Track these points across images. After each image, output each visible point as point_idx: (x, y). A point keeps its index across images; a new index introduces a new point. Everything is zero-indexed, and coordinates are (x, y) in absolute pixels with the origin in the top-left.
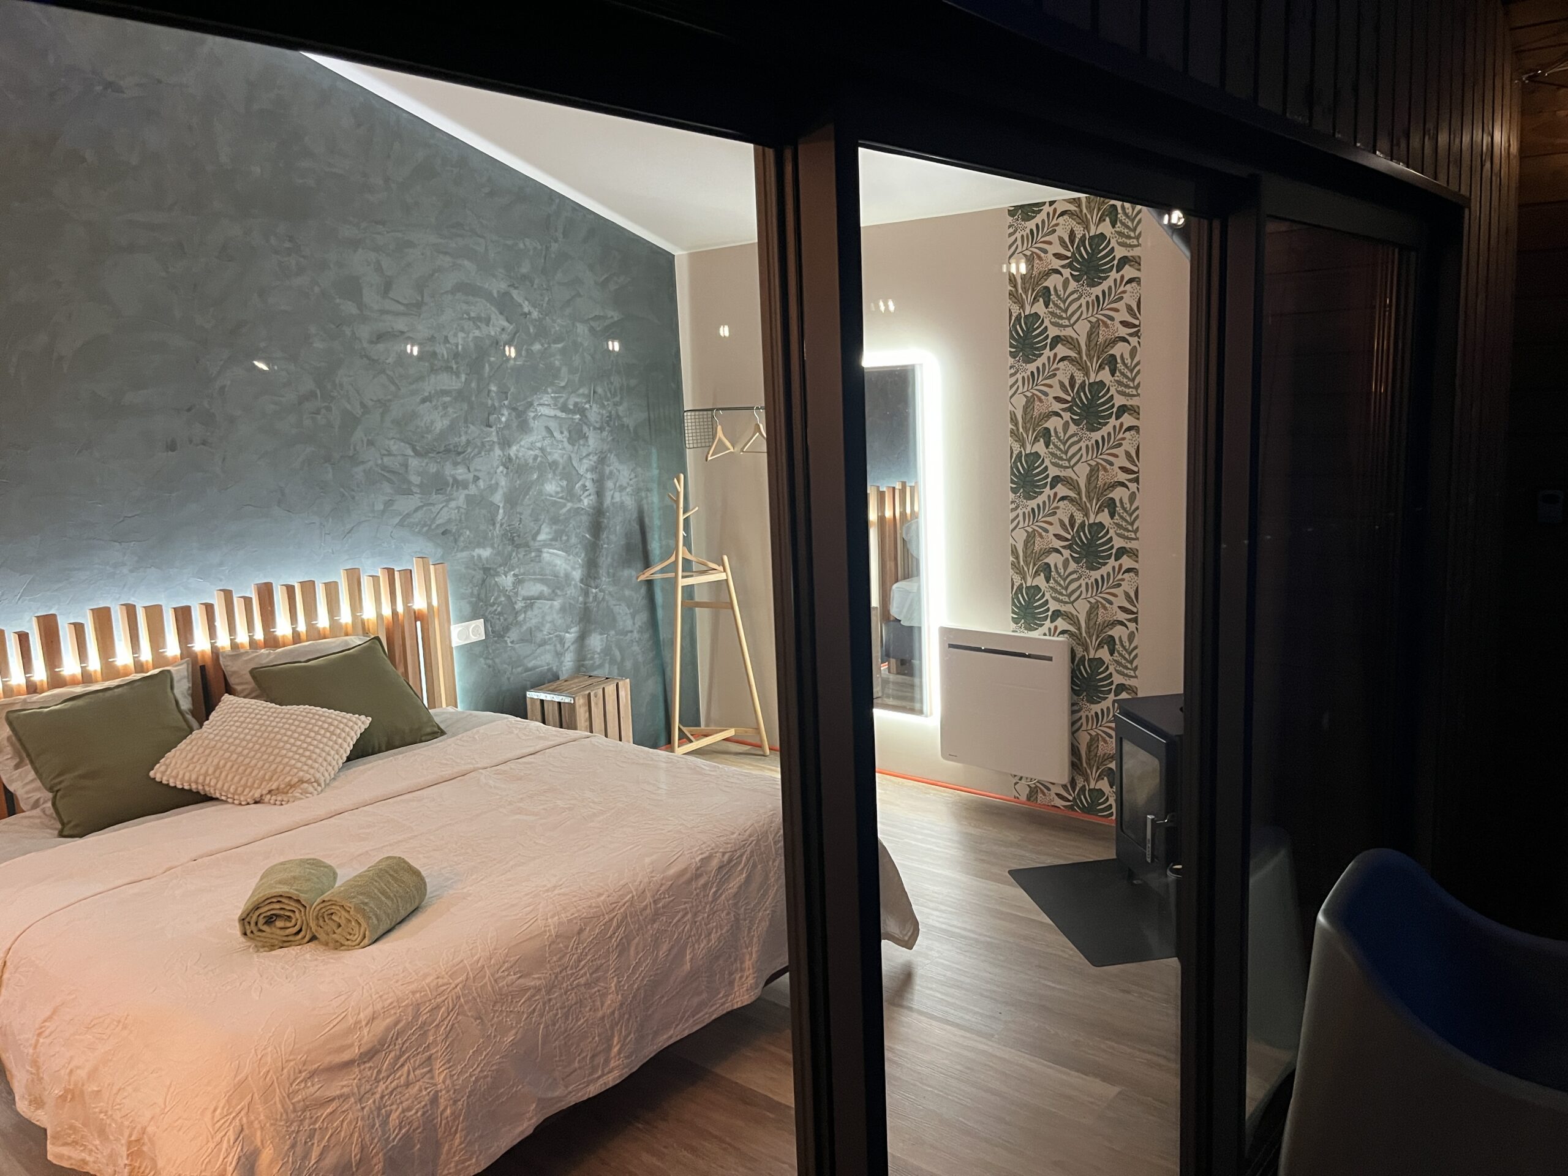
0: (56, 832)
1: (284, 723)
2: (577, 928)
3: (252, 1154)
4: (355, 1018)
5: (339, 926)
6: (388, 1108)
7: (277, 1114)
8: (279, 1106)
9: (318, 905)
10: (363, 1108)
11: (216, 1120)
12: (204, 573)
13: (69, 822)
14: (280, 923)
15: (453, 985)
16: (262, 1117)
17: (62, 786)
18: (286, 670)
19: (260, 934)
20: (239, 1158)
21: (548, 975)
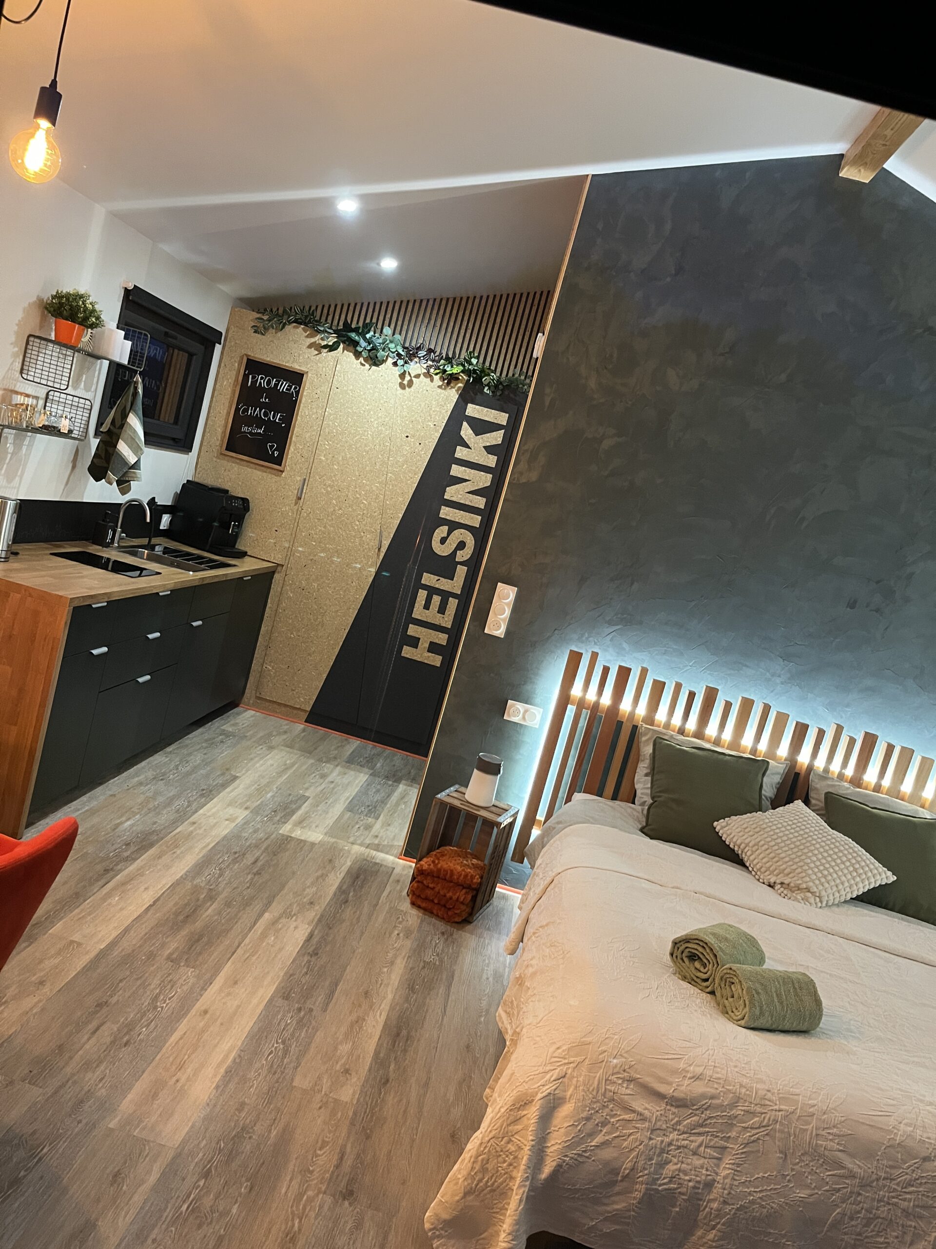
0: (640, 826)
1: (823, 841)
2: (924, 1154)
3: (560, 1099)
4: (685, 1066)
5: (733, 997)
6: (670, 1156)
7: (591, 1086)
8: (596, 1083)
9: (726, 969)
10: (650, 1139)
11: (554, 1055)
12: (831, 706)
13: (650, 825)
14: (697, 964)
15: (777, 1107)
16: (581, 1079)
17: (659, 799)
18: (852, 805)
19: (681, 962)
20: (550, 1094)
21: (870, 1171)
